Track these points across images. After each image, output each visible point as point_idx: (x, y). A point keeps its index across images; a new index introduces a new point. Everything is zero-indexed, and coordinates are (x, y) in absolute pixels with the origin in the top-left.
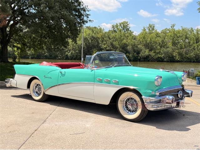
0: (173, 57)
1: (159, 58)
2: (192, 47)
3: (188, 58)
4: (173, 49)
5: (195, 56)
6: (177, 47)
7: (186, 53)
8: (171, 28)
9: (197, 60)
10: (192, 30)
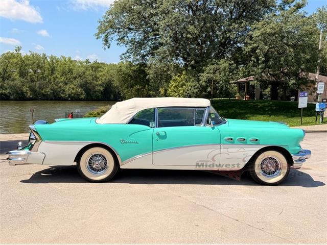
0: (23, 93)
1: (3, 94)
2: (47, 80)
3: (44, 95)
4: (21, 82)
5: (52, 92)
6: (26, 79)
7: (40, 88)
8: (15, 52)
9: (55, 96)
10: (45, 57)
